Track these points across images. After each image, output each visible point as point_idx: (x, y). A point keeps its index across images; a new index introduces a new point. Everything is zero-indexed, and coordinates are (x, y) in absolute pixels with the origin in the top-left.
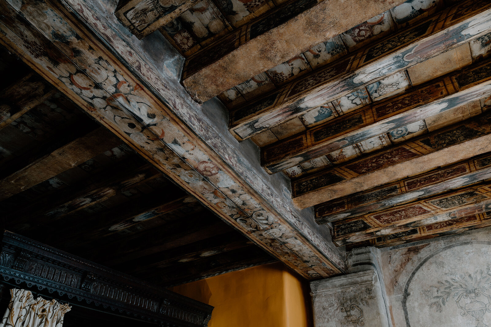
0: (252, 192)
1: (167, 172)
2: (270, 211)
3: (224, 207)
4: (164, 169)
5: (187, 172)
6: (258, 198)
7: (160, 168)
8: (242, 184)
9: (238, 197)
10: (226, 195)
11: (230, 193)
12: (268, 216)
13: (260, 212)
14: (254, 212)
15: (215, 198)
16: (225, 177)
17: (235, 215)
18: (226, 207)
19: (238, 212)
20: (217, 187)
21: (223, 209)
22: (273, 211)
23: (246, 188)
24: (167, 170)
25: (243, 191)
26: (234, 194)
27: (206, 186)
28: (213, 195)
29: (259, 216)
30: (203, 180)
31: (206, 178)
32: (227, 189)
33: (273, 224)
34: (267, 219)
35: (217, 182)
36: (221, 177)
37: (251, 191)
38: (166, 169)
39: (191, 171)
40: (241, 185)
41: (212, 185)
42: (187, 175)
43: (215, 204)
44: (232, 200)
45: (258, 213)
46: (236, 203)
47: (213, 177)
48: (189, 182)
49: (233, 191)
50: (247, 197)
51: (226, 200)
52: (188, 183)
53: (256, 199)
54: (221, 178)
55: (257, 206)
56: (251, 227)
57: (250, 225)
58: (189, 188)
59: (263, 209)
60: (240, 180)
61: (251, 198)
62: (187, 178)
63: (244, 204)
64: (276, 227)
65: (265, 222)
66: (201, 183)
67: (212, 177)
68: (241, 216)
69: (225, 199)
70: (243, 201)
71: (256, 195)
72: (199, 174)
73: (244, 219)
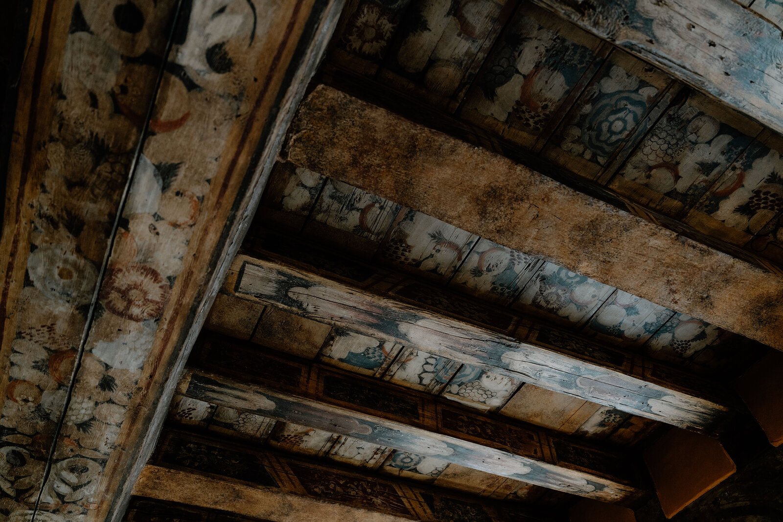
0: (142, 413)
1: (13, 211)
2: (113, 473)
3: (26, 401)
4: (21, 195)
5: (73, 257)
6: (133, 434)
7: (15, 186)
8: (149, 384)
9: (97, 404)
10: (76, 380)
11: (93, 381)
12: (89, 482)
13: (91, 463)
14: (77, 456)
15: (34, 367)
16: (143, 341)
17: (19, 433)
18: (31, 404)
19: (37, 433)
20: (87, 348)
21: (10, 403)
22: (119, 478)
23: (145, 396)
24: (25, 208)
25: (125, 399)
26: (99, 390)
27: (62, 327)
28: (43, 355)
29: (72, 470)
30: (83, 309)
31: (98, 308)
32: (102, 368)
33: (74, 503)
34: (75, 488)
35: (107, 336)
36: (133, 334)
37: (145, 410)
38: (25, 202)
39: (89, 265)
40: (142, 384)
41: (83, 336)
42: (61, 265)
43: (10, 379)
44: (73, 399)
45: (80, 462)
46: (69, 413)
47: (115, 319)
48: (37, 284)
49: (107, 383)
50: (115, 415)
51: (59, 388)
52: (28, 282)
53: (126, 431)
54: (129, 338)
55: (104, 448)
56: (12, 483)
57: (18, 478)
58: (11, 294)
59: (103, 463)
60: (160, 370)
61: (119, 425)
62: (49, 271)
63: (84, 426)
64: (70, 512)
65: (64, 489)
66: (62, 309)
67: (114, 317)
68: (32, 445)
69: (60, 386)
70: (93, 419)
71: (139, 425)
72: (97, 288)
73: (27, 457)
